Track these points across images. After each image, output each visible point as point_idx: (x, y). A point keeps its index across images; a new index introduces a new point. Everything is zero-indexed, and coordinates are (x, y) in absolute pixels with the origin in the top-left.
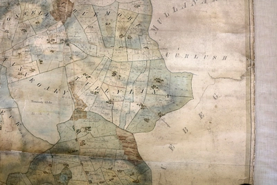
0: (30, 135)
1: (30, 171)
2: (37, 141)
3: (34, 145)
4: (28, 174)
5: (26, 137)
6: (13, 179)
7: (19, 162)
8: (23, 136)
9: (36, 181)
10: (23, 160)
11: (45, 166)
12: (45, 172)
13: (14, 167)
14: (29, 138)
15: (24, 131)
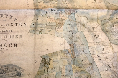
0: (109, 4)
1: (111, 18)
2: (112, 6)
3: (112, 7)
4: (110, 20)
5: (107, 4)
6: (104, 22)
7: (106, 15)
8: (106, 4)
9: (113, 22)
10: (107, 14)
11: (117, 16)
12: (117, 19)
13: (104, 17)
14: (109, 5)
15: (106, 2)
